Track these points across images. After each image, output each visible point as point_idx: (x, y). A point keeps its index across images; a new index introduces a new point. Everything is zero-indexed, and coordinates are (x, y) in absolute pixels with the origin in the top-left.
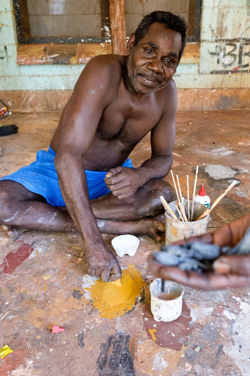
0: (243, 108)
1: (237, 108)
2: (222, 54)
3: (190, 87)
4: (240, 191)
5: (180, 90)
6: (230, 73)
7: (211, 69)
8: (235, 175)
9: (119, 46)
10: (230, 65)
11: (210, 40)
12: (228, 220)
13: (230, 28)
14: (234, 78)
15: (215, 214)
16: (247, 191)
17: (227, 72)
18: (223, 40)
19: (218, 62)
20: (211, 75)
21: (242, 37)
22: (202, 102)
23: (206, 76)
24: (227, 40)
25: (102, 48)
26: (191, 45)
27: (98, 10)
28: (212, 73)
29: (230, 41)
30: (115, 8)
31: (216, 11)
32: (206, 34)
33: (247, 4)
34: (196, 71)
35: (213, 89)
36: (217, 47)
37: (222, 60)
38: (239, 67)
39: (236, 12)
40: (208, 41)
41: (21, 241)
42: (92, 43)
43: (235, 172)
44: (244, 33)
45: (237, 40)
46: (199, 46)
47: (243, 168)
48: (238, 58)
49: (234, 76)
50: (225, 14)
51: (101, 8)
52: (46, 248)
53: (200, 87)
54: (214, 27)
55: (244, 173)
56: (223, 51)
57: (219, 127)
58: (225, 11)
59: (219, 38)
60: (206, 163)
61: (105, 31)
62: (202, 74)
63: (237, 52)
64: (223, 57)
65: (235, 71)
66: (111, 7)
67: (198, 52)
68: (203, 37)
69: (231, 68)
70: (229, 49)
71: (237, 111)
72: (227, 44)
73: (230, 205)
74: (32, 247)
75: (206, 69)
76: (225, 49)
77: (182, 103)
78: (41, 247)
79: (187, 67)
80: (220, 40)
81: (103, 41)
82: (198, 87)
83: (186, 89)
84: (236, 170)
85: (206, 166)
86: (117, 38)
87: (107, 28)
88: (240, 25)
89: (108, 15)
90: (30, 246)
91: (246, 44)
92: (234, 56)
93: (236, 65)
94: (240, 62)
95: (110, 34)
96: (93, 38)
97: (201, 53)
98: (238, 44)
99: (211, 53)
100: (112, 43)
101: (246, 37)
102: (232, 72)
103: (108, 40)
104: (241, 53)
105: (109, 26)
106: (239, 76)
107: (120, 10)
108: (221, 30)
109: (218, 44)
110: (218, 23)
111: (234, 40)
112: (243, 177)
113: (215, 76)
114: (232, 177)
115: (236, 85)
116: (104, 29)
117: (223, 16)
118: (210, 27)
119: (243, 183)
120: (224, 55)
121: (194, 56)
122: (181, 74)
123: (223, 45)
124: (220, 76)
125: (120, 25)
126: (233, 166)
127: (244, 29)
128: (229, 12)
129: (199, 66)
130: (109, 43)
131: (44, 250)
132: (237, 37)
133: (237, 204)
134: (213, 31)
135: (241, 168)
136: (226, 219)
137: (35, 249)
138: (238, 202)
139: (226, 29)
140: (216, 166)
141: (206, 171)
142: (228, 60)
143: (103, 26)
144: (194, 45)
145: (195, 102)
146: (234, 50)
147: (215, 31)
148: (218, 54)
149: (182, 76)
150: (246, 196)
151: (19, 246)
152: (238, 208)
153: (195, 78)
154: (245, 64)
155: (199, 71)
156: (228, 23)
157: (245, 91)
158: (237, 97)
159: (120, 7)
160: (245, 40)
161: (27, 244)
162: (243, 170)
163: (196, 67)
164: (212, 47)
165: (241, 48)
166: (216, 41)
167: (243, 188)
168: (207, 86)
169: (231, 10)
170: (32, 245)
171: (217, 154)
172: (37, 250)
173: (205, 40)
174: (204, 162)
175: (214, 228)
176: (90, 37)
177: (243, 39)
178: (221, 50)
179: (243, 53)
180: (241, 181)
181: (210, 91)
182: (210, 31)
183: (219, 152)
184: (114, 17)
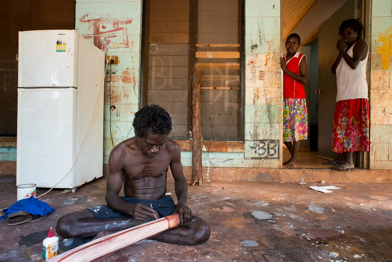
0: (273, 180)
1: (269, 180)
2: (257, 148)
3: (240, 167)
4: (277, 227)
5: (234, 168)
6: (263, 159)
7: (252, 156)
8: (272, 217)
9: (197, 141)
10: (263, 154)
11: (250, 140)
12: (270, 245)
13: (261, 134)
14: (266, 162)
15: (261, 241)
16: (281, 227)
17: (261, 158)
18: (258, 140)
19: (256, 152)
20: (252, 160)
21: (268, 139)
22: (247, 176)
23: (249, 160)
24: (260, 140)
25: (187, 142)
26: (239, 143)
27: (186, 123)
28: (252, 158)
29: (262, 140)
30: (196, 121)
31: (252, 124)
32: (248, 137)
33: (269, 121)
34: (243, 158)
35: (253, 168)
36: (254, 143)
37: (258, 151)
38: (268, 155)
39: (264, 125)
40: (249, 141)
41: (121, 254)
42: (181, 140)
43: (272, 216)
44: (269, 137)
45: (266, 141)
46: (244, 143)
47: (277, 213)
48: (267, 150)
49: (265, 161)
50: (258, 126)
51: (188, 122)
52: (137, 260)
53: (245, 167)
54: (252, 133)
55: (278, 216)
56: (258, 146)
57: (259, 190)
58: (257, 125)
59: (255, 139)
60: (252, 210)
61: (189, 133)
62: (246, 159)
63: (266, 147)
64: (258, 150)
65: (266, 158)
66: (193, 120)
67: (244, 146)
68: (246, 138)
69: (263, 156)
70: (261, 145)
71: (269, 182)
72: (260, 143)
73: (271, 236)
74: (128, 258)
75: (248, 156)
76: (259, 145)
77: (235, 176)
78: (134, 259)
79: (237, 154)
80: (256, 140)
81: (188, 139)
82: (244, 167)
83: (237, 168)
84: (273, 214)
85: (252, 212)
86: (196, 136)
87: (190, 132)
88: (267, 132)
89: (192, 125)
90: (126, 258)
91: (271, 143)
92: (265, 149)
93: (266, 154)
94: (268, 152)
95: (192, 135)
96: (182, 137)
97: (245, 147)
98: (266, 143)
99: (251, 147)
100: (193, 140)
101: (271, 139)
102: (265, 158)
103: (191, 138)
104: (268, 147)
105: (192, 131)
106: (269, 161)
107: (199, 122)
108: (256, 135)
109: (255, 142)
110: (254, 131)
111: (264, 140)
112: (278, 218)
113: (254, 160)
114: (270, 218)
115: (268, 166)
116: (189, 132)
117: (257, 127)
118: (250, 133)
119: (278, 222)
120: (259, 149)
121: (241, 149)
122: (234, 159)
123: (258, 143)
124: (257, 161)
125: (198, 130)
126: (270, 212)
127: (269, 135)
128: (260, 125)
129: (244, 154)
130: (191, 140)
131: (136, 261)
132: (265, 139)
133: (275, 235)
134: (251, 135)
135: (275, 213)
136: (269, 245)
137: (129, 260)
138: (276, 234)
139: (259, 134)
140: (258, 212)
141: (252, 214)
142: (261, 151)
143: (188, 131)
144: (241, 143)
145: (243, 176)
146: (264, 146)
147: (253, 135)
148: (255, 148)
149: (235, 160)
150: (281, 230)
151: (118, 258)
152: (276, 238)
153: (243, 161)
154: (272, 154)
155: (244, 157)
156: (260, 131)
157: (273, 170)
158: (269, 173)
159: (199, 120)
160: (270, 140)
161: (124, 256)
162: (277, 215)
163: (242, 155)
164: (252, 144)
165: (268, 145)
166: (254, 140)
167: (278, 225)
168: (250, 166)
169: (261, 124)
170: (128, 257)
171: (259, 205)
172: (131, 261)
173: (247, 140)
174: (251, 209)
175: (261, 250)
176: (181, 137)
177: (269, 140)
178: (257, 145)
179: (270, 148)
180: (276, 221)
181: (252, 169)
182: (250, 135)
183: (261, 204)
184: (195, 125)
